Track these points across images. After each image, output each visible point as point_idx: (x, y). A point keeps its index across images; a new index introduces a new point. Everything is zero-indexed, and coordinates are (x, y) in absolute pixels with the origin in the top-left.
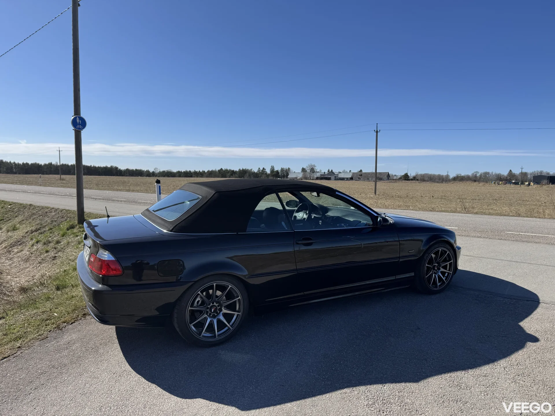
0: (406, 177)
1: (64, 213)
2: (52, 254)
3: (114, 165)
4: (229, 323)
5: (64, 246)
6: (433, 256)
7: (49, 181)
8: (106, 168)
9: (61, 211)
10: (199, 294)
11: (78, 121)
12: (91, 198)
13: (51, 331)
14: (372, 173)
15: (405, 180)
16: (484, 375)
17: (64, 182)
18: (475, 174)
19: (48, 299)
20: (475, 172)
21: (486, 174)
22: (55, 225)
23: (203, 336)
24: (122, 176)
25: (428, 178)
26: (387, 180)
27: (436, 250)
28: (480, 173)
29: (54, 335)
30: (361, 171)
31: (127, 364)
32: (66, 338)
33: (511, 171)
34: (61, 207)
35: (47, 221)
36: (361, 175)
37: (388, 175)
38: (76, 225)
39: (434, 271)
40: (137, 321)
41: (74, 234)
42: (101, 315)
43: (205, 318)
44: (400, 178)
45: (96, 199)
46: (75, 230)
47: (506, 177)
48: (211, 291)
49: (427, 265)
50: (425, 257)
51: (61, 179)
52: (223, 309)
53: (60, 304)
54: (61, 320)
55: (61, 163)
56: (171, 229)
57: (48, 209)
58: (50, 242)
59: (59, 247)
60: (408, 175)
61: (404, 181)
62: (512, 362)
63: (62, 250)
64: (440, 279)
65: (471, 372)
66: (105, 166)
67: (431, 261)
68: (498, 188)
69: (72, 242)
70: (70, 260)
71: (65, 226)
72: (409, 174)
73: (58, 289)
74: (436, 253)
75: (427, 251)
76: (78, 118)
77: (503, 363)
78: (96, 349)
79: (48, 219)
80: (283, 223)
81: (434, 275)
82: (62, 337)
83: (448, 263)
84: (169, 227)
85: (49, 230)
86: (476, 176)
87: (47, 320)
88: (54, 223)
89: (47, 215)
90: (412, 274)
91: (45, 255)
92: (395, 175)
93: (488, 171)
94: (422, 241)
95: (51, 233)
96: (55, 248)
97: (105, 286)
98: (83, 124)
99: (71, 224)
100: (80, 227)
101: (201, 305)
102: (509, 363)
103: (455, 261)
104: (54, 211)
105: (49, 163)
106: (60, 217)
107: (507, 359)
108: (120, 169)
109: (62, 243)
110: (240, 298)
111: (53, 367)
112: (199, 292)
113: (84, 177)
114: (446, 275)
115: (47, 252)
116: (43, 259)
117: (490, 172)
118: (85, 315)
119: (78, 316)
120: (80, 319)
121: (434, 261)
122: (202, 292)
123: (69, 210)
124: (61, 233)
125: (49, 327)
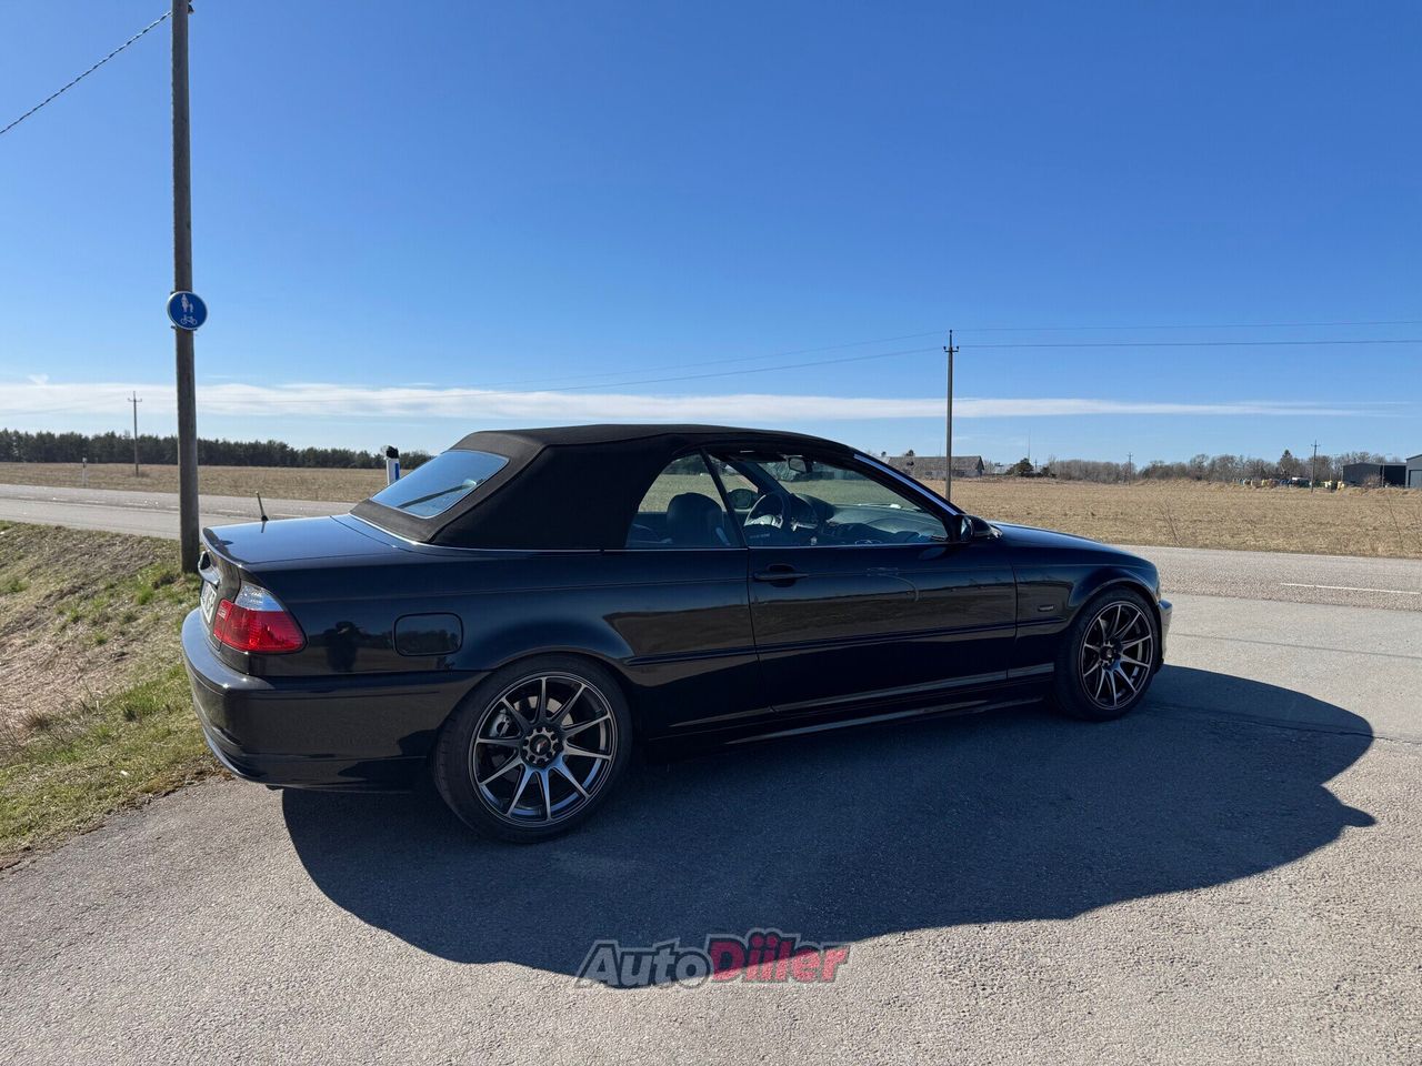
0: (1024, 470)
1: (146, 547)
2: (114, 647)
3: (278, 439)
4: (581, 784)
5: (147, 628)
6: (1103, 623)
7: (107, 479)
8: (255, 447)
9: (140, 542)
10: (502, 706)
11: (185, 305)
12: (218, 513)
13: (111, 810)
14: (939, 459)
15: (1022, 475)
16: (1239, 900)
17: (148, 481)
18: (1198, 460)
19: (105, 738)
20: (1198, 457)
21: (1226, 460)
22: (124, 576)
23: (513, 814)
24: (298, 466)
25: (1081, 470)
26: (977, 476)
27: (1110, 606)
28: (1211, 458)
29: (119, 820)
30: (911, 453)
31: (314, 886)
32: (153, 826)
33: (1287, 452)
34: (138, 533)
35: (100, 567)
36: (912, 464)
37: (980, 465)
38: (179, 576)
39: (1105, 662)
40: (341, 774)
41: (171, 596)
42: (244, 755)
43: (518, 767)
44: (1010, 472)
45: (229, 515)
46: (175, 588)
47: (1277, 469)
48: (533, 701)
49: (1086, 645)
50: (1082, 625)
51: (137, 474)
52: (565, 743)
53: (136, 750)
54: (137, 786)
55: (139, 435)
56: (430, 536)
57: (103, 536)
58: (108, 619)
59: (132, 629)
60: (1028, 464)
61: (1019, 480)
62: (1308, 871)
63: (142, 636)
64: (1120, 682)
65: (1205, 894)
66: (253, 442)
67: (1096, 637)
68: (1256, 495)
69: (167, 617)
70: (162, 660)
71: (147, 578)
72: (1032, 462)
73: (130, 716)
74: (1109, 616)
75: (1085, 611)
76: (184, 298)
77: (1286, 873)
78: (230, 853)
79: (103, 562)
80: (719, 531)
81: (1104, 672)
82: (141, 824)
83: (1140, 641)
84: (424, 533)
85: (106, 589)
86: (1200, 467)
87: (102, 786)
88: (121, 572)
89: (102, 553)
90: (1049, 668)
91: (97, 650)
92: (998, 465)
93: (1230, 454)
94: (1069, 586)
95: (112, 595)
96: (123, 634)
97: (257, 679)
98: (200, 313)
99: (165, 571)
100: (189, 580)
101: (509, 733)
102: (1303, 873)
103: (1156, 636)
104: (122, 542)
105: (107, 435)
106: (137, 556)
107: (1298, 864)
108: (292, 449)
109: (140, 621)
110: (608, 716)
111: (119, 893)
112: (504, 700)
113: (201, 468)
114: (1135, 673)
115: (101, 642)
116: (89, 662)
117: (1237, 456)
118: (201, 774)
119: (183, 776)
120: (190, 784)
121: (1105, 635)
122: (511, 699)
123: (159, 539)
124: (139, 594)
125: (105, 803)
